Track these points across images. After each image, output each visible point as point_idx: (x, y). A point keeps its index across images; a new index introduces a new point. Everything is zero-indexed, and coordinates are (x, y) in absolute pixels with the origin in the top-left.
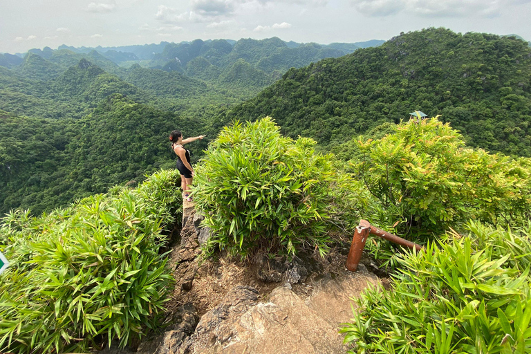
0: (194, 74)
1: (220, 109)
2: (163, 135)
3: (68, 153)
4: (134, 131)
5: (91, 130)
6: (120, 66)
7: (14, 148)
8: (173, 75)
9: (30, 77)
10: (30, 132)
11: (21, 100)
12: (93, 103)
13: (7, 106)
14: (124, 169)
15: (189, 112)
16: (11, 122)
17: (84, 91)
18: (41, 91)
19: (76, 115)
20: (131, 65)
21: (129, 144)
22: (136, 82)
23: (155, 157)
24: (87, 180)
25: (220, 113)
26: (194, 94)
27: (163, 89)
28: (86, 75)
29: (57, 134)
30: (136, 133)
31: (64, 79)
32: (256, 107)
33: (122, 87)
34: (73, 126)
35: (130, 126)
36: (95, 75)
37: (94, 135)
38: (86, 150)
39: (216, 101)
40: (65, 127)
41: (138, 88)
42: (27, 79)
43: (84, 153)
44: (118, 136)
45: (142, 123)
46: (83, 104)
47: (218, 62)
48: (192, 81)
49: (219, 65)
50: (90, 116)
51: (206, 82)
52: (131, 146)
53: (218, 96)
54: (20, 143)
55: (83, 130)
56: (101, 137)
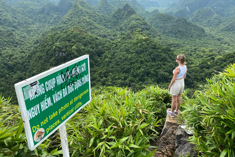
0: (197, 21)
1: (211, 53)
2: (157, 63)
3: (101, 59)
4: (139, 56)
5: (117, 49)
6: (146, 10)
7: (80, 49)
8: (180, 20)
9: (98, 12)
10: (89, 43)
11: (91, 24)
12: (123, 32)
13: (84, 26)
14: (125, 79)
15: (183, 50)
16: (83, 35)
17: (121, 24)
18: (101, 21)
19: (112, 38)
20: (153, 10)
21: (134, 63)
22: (152, 22)
23: (146, 77)
24: (105, 78)
25: (209, 56)
26: (192, 36)
27: (169, 29)
28: (125, 14)
29: (100, 47)
30: (140, 57)
31: (113, 15)
33: (143, 24)
34: (109, 44)
35: (138, 51)
36: (130, 15)
37: (117, 52)
38: (110, 60)
39: (209, 46)
40: (105, 44)
41: (152, 27)
42: (97, 13)
43: (108, 62)
44: (129, 56)
45: (146, 51)
46: (118, 32)
47: (223, 12)
48: (194, 26)
49: (223, 15)
50: (119, 40)
51: (205, 28)
52: (134, 65)
53: (213, 42)
54: (83, 48)
55: (113, 48)
56: (120, 55)
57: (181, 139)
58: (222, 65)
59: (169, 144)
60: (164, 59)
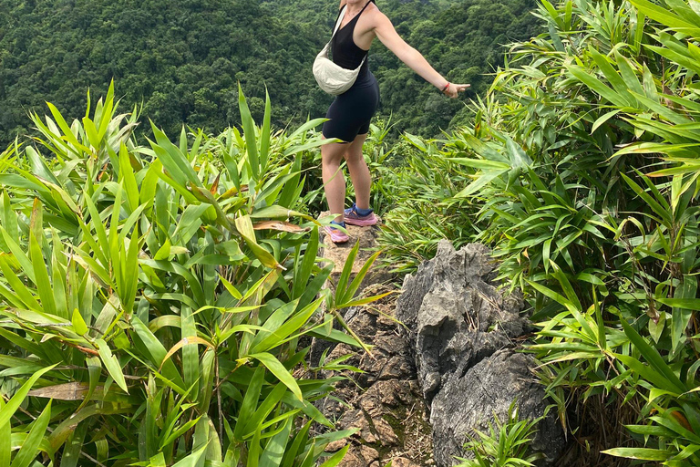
1: (396, 14)
4: (140, 41)
5: (35, 20)
15: (302, 8)
30: (145, 47)
32: (516, 21)
35: (134, 23)
37: (37, 33)
38: (9, 71)
44: (97, 48)
45: (165, 22)
55: (14, 16)
56: (53, 43)
57: (450, 345)
58: (436, 49)
59: (372, 383)
60: (240, 49)
